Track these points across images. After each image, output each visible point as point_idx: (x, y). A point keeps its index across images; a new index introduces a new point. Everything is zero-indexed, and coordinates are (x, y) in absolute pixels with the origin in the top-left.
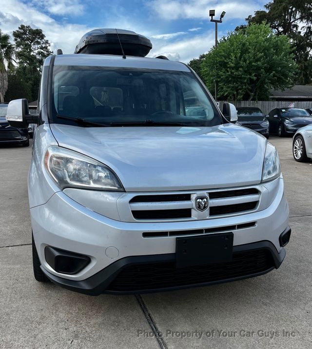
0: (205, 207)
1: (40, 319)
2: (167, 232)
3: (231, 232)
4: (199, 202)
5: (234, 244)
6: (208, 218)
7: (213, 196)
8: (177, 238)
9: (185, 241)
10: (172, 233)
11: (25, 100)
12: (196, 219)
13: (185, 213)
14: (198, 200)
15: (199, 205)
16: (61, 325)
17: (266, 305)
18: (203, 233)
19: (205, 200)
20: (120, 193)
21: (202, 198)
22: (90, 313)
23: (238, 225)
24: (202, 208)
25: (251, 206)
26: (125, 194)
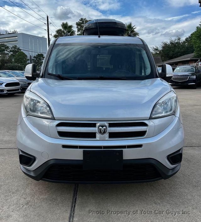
0: (104, 132)
1: (15, 191)
2: (78, 146)
3: (122, 150)
4: (100, 129)
5: (124, 158)
6: (106, 139)
7: (111, 125)
8: (84, 150)
9: (89, 152)
10: (81, 147)
11: (34, 64)
12: (99, 139)
13: (92, 135)
14: (100, 127)
15: (101, 131)
16: (24, 196)
17: (156, 204)
18: (102, 148)
19: (105, 127)
20: (51, 120)
21: (102, 127)
22: (43, 192)
23: (127, 146)
24: (103, 132)
25: (141, 134)
26: (54, 121)
